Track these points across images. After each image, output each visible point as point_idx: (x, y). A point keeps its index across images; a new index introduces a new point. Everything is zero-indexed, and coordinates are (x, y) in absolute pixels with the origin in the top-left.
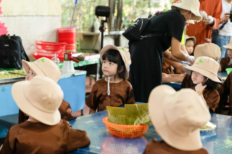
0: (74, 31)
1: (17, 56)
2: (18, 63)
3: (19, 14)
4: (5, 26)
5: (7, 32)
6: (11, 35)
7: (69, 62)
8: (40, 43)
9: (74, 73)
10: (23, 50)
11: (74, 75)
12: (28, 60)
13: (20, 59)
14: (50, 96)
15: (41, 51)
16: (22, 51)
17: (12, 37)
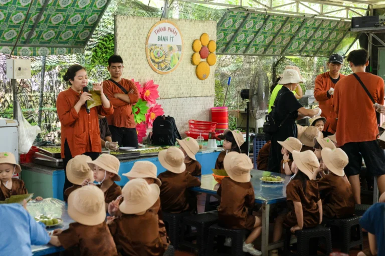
0: (226, 110)
1: (171, 135)
2: (171, 141)
3: (174, 97)
4: (162, 107)
5: (163, 112)
6: (166, 116)
7: (212, 140)
8: (193, 122)
9: (216, 149)
10: (176, 129)
11: (215, 151)
12: (180, 138)
13: (173, 137)
14: (175, 158)
15: (193, 130)
16: (175, 131)
17: (166, 118)
